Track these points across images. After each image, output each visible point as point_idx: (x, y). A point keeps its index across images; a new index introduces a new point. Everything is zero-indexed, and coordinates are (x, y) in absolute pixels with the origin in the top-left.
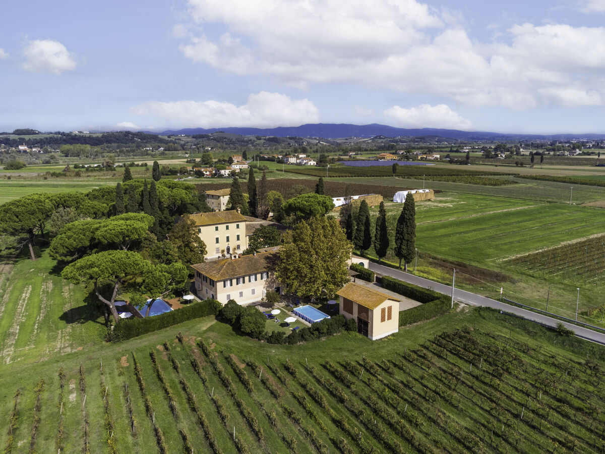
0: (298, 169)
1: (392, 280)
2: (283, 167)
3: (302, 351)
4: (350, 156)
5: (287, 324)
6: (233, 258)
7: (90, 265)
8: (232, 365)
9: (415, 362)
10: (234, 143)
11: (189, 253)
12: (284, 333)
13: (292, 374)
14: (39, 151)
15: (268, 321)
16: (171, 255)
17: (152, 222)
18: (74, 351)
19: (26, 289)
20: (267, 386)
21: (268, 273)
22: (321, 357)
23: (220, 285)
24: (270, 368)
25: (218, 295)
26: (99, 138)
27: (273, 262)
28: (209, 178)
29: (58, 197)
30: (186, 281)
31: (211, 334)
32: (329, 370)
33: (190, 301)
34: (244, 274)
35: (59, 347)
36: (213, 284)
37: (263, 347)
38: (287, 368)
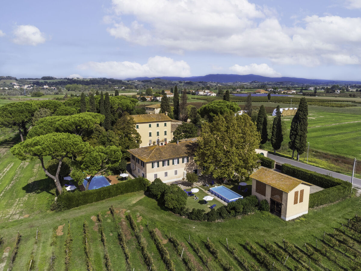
0: (205, 98)
1: (292, 167)
2: (196, 96)
3: (220, 229)
4: (237, 91)
5: (205, 202)
6: (160, 145)
7: (34, 143)
8: (155, 240)
9: (336, 248)
10: (166, 85)
11: (128, 141)
12: (203, 211)
13: (213, 253)
14: (55, 89)
15: (189, 198)
16: (113, 142)
17: (103, 119)
18: (22, 218)
19: (9, 165)
20: (188, 267)
21: (188, 158)
22: (239, 236)
23: (149, 166)
24: (192, 246)
25: (147, 174)
26: (88, 82)
27: (192, 149)
28: (149, 102)
29: (43, 103)
30: (120, 161)
31: (139, 208)
32: (250, 252)
33: (125, 178)
34: (169, 158)
35: (11, 213)
36: (143, 164)
37: (185, 223)
38: (207, 247)
